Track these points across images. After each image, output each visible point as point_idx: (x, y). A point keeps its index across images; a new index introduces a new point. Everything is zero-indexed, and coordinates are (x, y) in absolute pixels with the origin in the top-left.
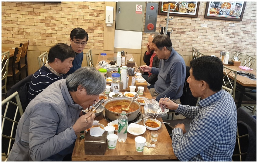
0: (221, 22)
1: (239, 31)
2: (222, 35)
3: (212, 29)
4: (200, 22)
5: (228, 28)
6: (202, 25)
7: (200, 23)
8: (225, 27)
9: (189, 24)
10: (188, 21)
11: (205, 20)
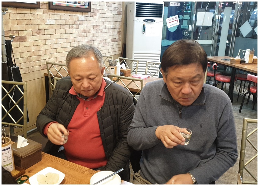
0: (70, 14)
1: (89, 27)
2: (74, 35)
3: (61, 26)
4: (44, 16)
5: (78, 22)
6: (48, 22)
7: (44, 18)
8: (75, 22)
9: (29, 21)
10: (27, 17)
11: (51, 12)
